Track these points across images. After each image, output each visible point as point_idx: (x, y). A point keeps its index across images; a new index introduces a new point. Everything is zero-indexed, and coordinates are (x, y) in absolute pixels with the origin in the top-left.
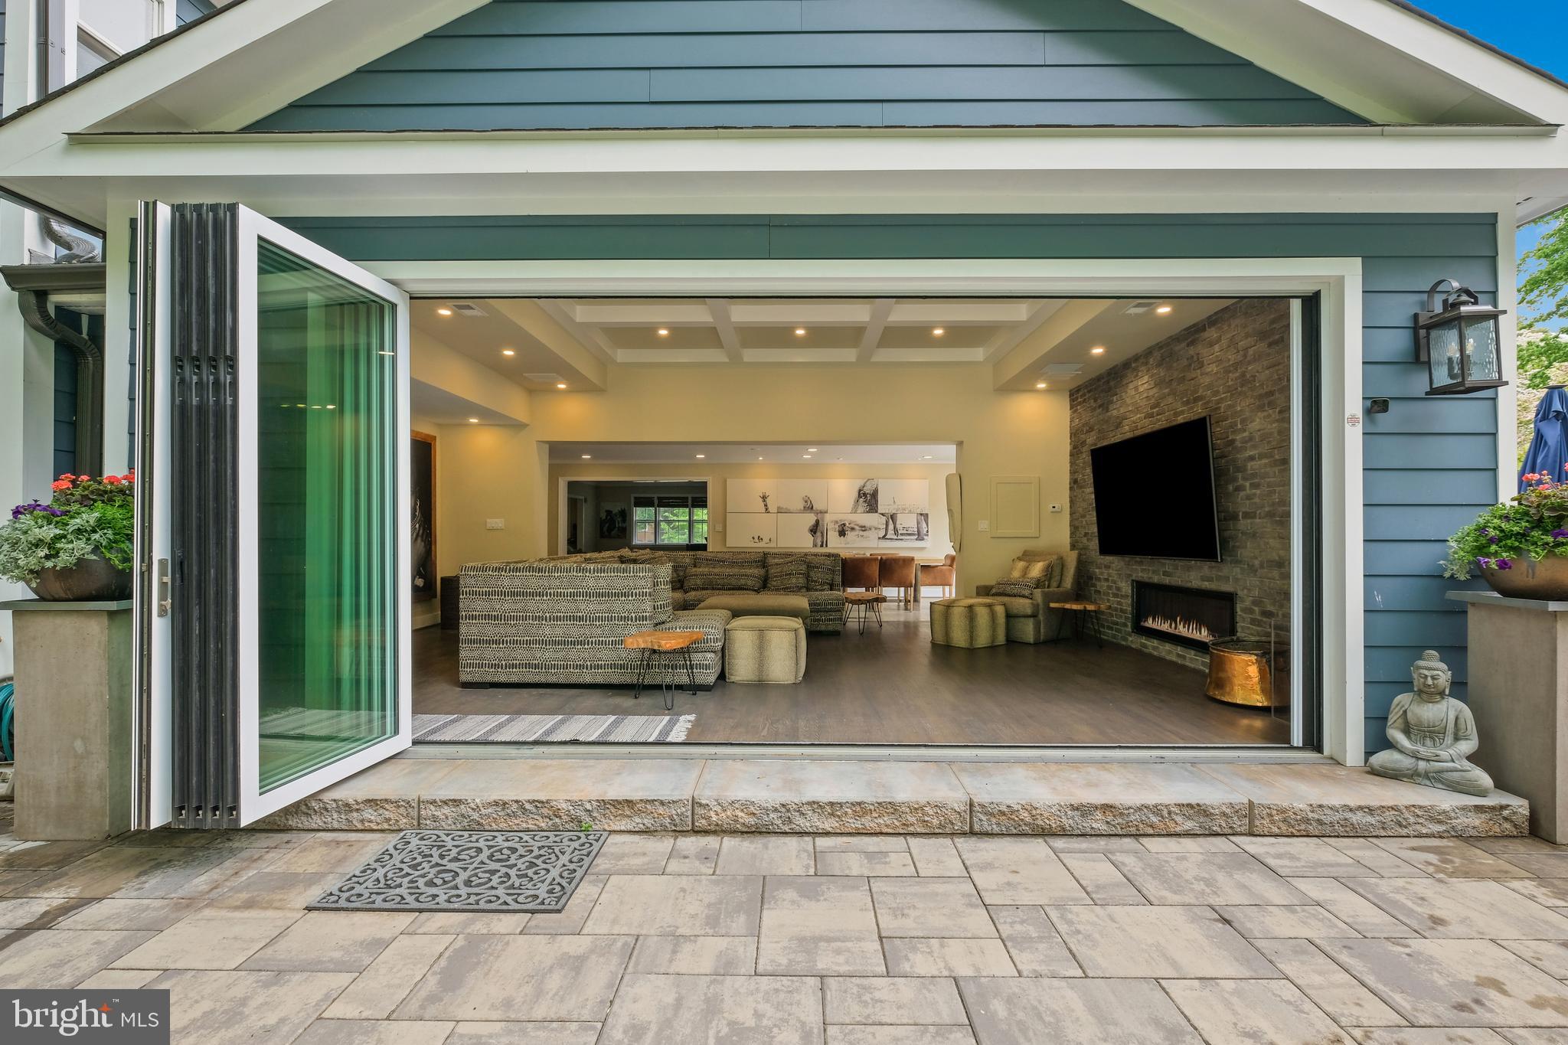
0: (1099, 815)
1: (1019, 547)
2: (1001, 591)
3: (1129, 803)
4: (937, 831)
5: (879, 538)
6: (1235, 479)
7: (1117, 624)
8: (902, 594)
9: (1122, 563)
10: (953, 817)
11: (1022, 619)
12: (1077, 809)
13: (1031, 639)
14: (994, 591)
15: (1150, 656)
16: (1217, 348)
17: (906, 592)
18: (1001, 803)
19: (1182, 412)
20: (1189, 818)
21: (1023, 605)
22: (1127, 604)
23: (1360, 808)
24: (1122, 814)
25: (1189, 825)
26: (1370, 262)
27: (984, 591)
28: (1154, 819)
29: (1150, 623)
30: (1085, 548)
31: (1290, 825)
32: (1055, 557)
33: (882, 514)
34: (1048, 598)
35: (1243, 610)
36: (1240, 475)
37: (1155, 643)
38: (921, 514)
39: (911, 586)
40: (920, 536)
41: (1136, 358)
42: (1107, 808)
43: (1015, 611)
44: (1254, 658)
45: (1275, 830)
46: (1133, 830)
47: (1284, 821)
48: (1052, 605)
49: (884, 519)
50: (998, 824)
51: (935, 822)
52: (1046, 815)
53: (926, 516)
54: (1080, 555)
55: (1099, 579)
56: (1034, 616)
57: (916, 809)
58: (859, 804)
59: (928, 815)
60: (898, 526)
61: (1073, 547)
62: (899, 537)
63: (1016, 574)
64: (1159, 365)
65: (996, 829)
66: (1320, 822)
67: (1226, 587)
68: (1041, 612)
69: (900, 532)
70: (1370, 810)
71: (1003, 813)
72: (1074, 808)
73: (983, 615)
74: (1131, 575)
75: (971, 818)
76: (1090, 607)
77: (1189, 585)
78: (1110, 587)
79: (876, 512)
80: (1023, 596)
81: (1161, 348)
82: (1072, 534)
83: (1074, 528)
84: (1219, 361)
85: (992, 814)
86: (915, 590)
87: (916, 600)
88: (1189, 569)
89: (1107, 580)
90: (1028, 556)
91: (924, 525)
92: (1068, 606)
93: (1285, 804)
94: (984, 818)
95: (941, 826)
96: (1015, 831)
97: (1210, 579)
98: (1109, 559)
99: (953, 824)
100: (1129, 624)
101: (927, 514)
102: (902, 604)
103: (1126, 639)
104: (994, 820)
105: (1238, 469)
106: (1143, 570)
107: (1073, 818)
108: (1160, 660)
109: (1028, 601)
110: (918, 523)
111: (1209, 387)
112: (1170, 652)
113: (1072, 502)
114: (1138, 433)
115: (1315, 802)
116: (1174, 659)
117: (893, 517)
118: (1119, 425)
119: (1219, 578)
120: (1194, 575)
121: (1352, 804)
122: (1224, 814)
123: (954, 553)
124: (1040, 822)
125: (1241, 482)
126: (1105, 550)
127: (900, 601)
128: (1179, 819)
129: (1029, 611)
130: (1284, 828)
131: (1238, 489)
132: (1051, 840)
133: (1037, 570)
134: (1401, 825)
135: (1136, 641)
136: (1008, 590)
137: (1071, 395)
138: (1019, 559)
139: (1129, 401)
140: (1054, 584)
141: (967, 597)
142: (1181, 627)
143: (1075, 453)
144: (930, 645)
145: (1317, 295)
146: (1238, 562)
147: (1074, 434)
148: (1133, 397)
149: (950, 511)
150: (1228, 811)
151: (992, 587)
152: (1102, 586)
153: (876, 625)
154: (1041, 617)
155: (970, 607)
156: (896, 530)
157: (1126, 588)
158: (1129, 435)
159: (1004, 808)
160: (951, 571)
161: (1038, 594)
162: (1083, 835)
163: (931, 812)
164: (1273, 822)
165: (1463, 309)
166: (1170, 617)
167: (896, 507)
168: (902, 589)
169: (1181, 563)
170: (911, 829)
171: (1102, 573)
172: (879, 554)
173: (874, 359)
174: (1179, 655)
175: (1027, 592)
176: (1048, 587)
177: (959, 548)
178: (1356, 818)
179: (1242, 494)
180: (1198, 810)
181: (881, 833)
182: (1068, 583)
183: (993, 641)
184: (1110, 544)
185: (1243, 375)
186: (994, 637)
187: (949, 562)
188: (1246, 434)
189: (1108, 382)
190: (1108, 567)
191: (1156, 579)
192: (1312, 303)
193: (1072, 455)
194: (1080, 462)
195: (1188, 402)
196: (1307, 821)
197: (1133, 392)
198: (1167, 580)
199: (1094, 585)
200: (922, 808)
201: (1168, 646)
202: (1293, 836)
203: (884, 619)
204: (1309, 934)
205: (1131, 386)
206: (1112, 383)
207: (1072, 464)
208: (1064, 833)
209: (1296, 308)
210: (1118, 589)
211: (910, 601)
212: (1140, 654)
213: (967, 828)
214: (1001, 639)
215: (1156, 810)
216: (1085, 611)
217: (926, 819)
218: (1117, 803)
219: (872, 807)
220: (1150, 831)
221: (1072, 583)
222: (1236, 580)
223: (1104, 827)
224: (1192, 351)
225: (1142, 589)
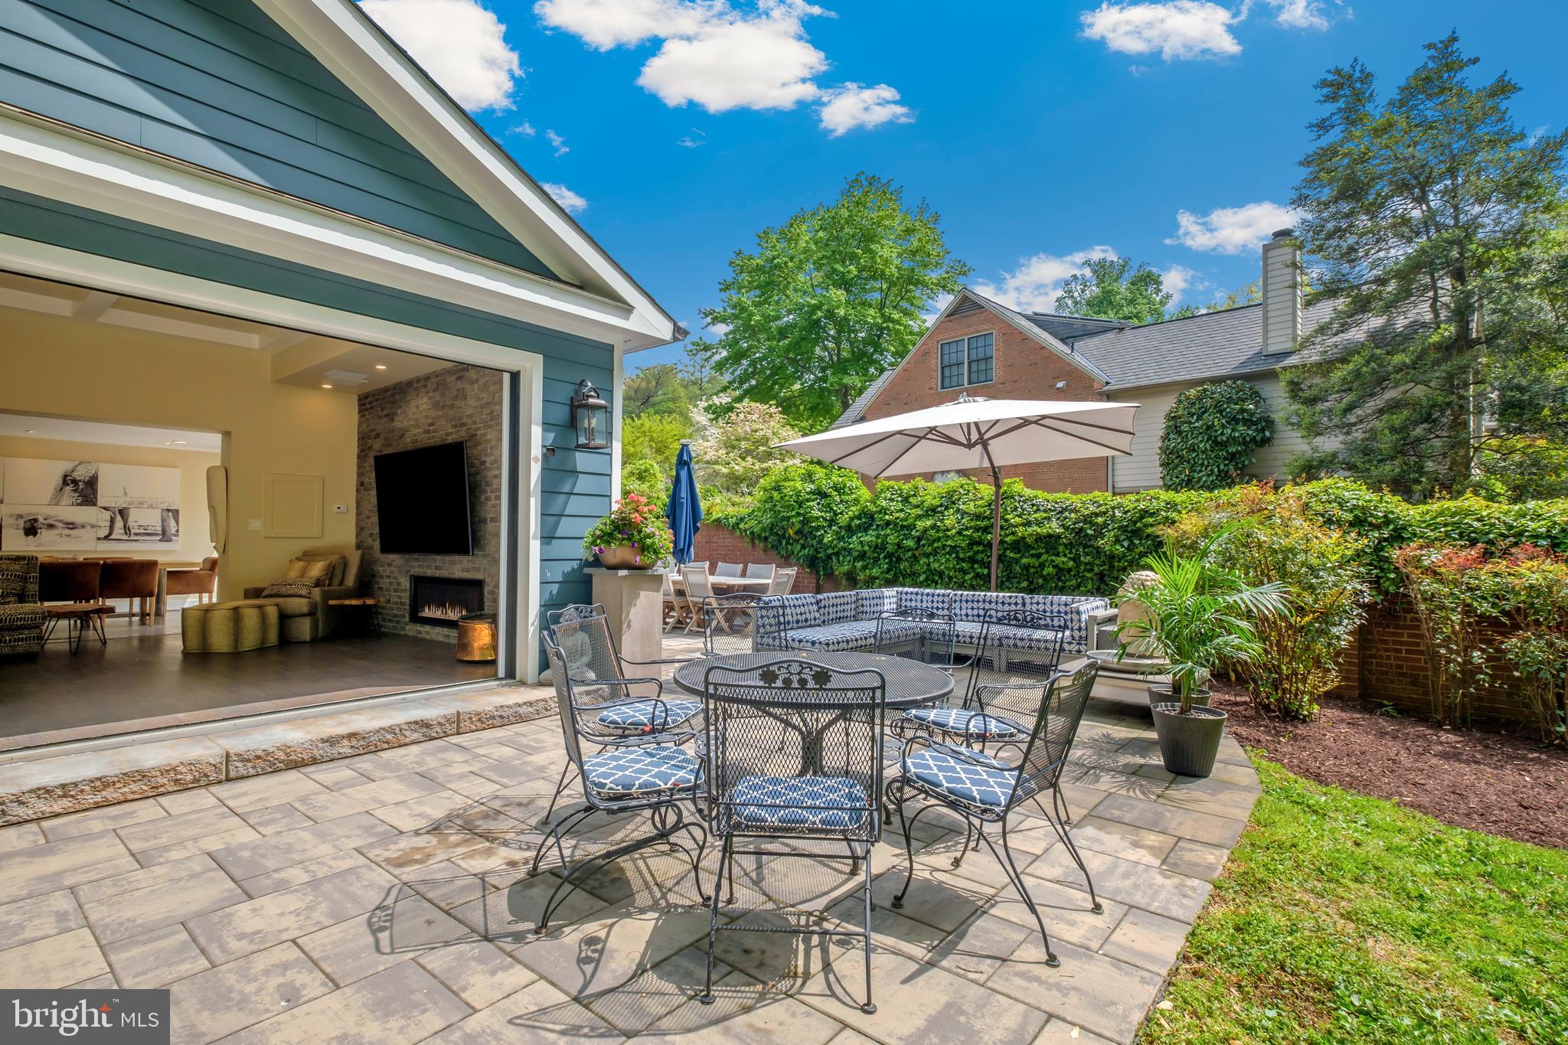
0: (345, 742)
1: (300, 546)
2: (275, 591)
3: (370, 729)
4: (191, 786)
5: (99, 539)
6: (486, 492)
7: (396, 616)
8: (136, 609)
9: (402, 562)
10: (208, 770)
11: (299, 619)
12: (327, 741)
13: (307, 636)
14: (266, 593)
15: (423, 640)
16: (476, 386)
17: (143, 605)
18: (257, 749)
19: (451, 434)
20: (415, 731)
21: (300, 605)
22: (406, 597)
23: (525, 703)
24: (364, 738)
25: (415, 736)
26: (547, 359)
27: (256, 593)
28: (389, 737)
29: (427, 613)
30: (371, 548)
31: (483, 723)
32: (338, 556)
33: (106, 509)
34: (327, 596)
35: (489, 593)
36: (488, 488)
37: (428, 628)
38: (169, 510)
39: (152, 595)
40: (165, 536)
41: (418, 380)
42: (351, 736)
43: (290, 611)
44: (486, 626)
45: (474, 728)
46: (373, 748)
47: (479, 720)
48: (331, 602)
49: (107, 515)
50: (254, 767)
51: (189, 777)
52: (299, 750)
53: (176, 513)
54: (363, 554)
55: (382, 577)
56: (311, 614)
57: (167, 771)
58: (99, 779)
59: (181, 773)
60: (131, 523)
61: (358, 546)
62: (132, 538)
63: (293, 574)
64: (435, 390)
65: (252, 772)
66: (501, 717)
67: (478, 576)
68: (319, 610)
69: (133, 531)
70: (531, 704)
71: (258, 757)
72: (324, 741)
73: (251, 619)
74: (408, 571)
75: (227, 767)
76: (370, 602)
77: (453, 576)
78: (391, 584)
79: (94, 504)
80: (301, 596)
81: (437, 376)
82: (358, 535)
83: (360, 529)
84: (478, 399)
85: (249, 761)
86: (158, 601)
87: (159, 613)
88: (453, 563)
89: (389, 577)
90: (308, 556)
91: (172, 523)
92: (347, 602)
93: (480, 709)
94: (239, 764)
95: (195, 780)
96: (270, 770)
97: (468, 571)
98: (391, 557)
99: (208, 776)
100: (407, 615)
101: (177, 511)
102: (136, 619)
103: (403, 629)
104: (249, 765)
105: (487, 484)
106: (419, 566)
107: (323, 748)
108: (431, 642)
109: (304, 601)
110: (163, 520)
111: (470, 416)
112: (438, 634)
113: (358, 503)
114: (418, 446)
115: (498, 705)
116: (441, 639)
117: (123, 513)
118: (402, 436)
119: (475, 569)
120: (456, 567)
121: (520, 701)
122: (440, 724)
123: (215, 555)
124: (293, 757)
125: (489, 494)
126: (385, 549)
127: (134, 615)
128: (407, 733)
129: (305, 610)
130: (479, 724)
131: (488, 499)
132: (303, 770)
133: (317, 569)
134: (547, 710)
135: (412, 629)
136: (283, 590)
137: (359, 400)
138: (298, 559)
139: (410, 416)
140: (336, 582)
141: (231, 600)
142: (449, 612)
143: (362, 456)
144: (179, 656)
145: (519, 372)
146: (485, 556)
147: (362, 438)
148: (414, 414)
149: (212, 508)
150: (442, 721)
151: (264, 589)
152: (384, 583)
153: (99, 644)
154: (320, 615)
155: (236, 609)
156: (127, 530)
157: (406, 583)
158: (410, 447)
159: (260, 753)
160: (211, 577)
161: (317, 593)
162: (332, 760)
163: (184, 770)
164: (472, 722)
165: (591, 400)
166: (441, 604)
167: (127, 499)
168: (137, 601)
169: (448, 558)
170: (162, 790)
171: (384, 571)
172: (100, 559)
173: (101, 320)
174: (445, 636)
175: (304, 592)
176: (329, 585)
177: (224, 551)
178: (521, 710)
179: (490, 503)
180: (424, 724)
181: (126, 801)
182: (350, 581)
183: (263, 643)
184: (390, 544)
185: (492, 412)
186: (264, 637)
187: (208, 566)
188: (493, 458)
189: (393, 395)
190: (389, 565)
191: (429, 573)
192: (515, 377)
193: (359, 457)
194: (366, 464)
195: (455, 426)
196: (493, 718)
197: (414, 409)
198: (438, 574)
199: (378, 583)
200: (174, 769)
201: (438, 630)
202: (484, 729)
203: (109, 634)
204: (470, 769)
205: (413, 403)
206: (397, 397)
207: (360, 466)
208: (314, 761)
209: (506, 377)
210: (399, 584)
211: (149, 615)
212: (416, 641)
213: (223, 777)
214: (273, 638)
215: (391, 730)
216: (365, 606)
217: (179, 777)
218: (360, 731)
219: (116, 779)
220: (386, 746)
221: (355, 582)
222: (485, 570)
223: (350, 751)
224: (459, 385)
225: (418, 581)
